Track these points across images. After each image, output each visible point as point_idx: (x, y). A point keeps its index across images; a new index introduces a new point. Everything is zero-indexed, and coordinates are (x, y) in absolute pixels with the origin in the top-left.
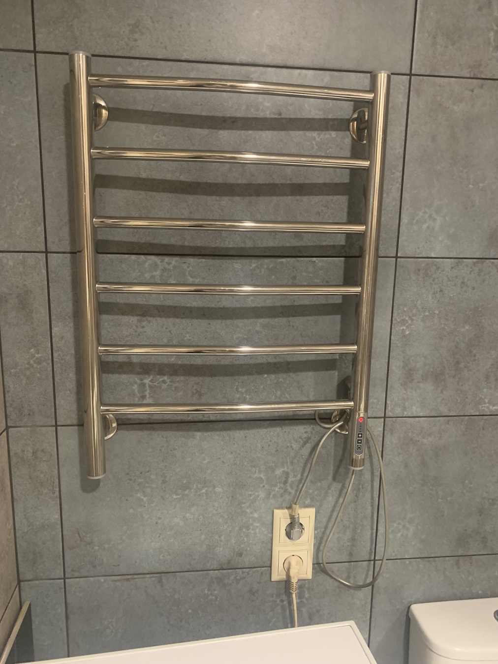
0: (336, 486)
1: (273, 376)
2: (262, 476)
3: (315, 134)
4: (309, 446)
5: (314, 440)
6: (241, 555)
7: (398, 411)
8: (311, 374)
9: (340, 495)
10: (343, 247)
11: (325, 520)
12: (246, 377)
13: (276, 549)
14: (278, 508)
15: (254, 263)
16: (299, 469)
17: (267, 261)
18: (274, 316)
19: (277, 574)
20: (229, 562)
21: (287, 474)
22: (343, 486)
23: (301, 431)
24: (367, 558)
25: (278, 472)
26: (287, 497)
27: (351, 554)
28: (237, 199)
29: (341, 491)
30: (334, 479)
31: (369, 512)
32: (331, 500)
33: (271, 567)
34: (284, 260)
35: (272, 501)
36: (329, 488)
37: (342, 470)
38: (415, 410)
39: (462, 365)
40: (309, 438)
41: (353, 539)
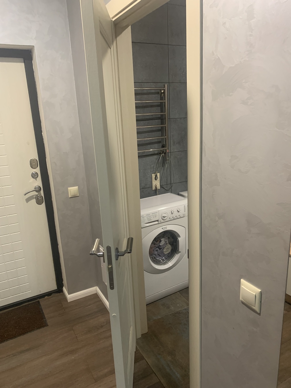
0: (163, 168)
1: (150, 145)
2: (149, 167)
3: (153, 95)
4: (157, 160)
5: (158, 159)
6: (146, 185)
7: (173, 151)
8: (156, 144)
9: (164, 170)
10: (160, 117)
11: (161, 176)
12: (145, 146)
13: (153, 182)
14: (153, 174)
15: (145, 122)
16: (156, 165)
17: (147, 121)
18: (149, 133)
19: (154, 188)
20: (144, 187)
21: (154, 166)
22: (164, 168)
23: (156, 157)
24: (170, 183)
25: (152, 166)
26: (154, 171)
27: (167, 183)
28: (141, 109)
29: (164, 169)
30: (162, 166)
31: (169, 173)
32: (162, 171)
33: (152, 187)
34: (150, 121)
35: (151, 172)
36: (161, 169)
37: (163, 164)
38: (176, 150)
39: (183, 140)
40: (157, 158)
41: (167, 180)
